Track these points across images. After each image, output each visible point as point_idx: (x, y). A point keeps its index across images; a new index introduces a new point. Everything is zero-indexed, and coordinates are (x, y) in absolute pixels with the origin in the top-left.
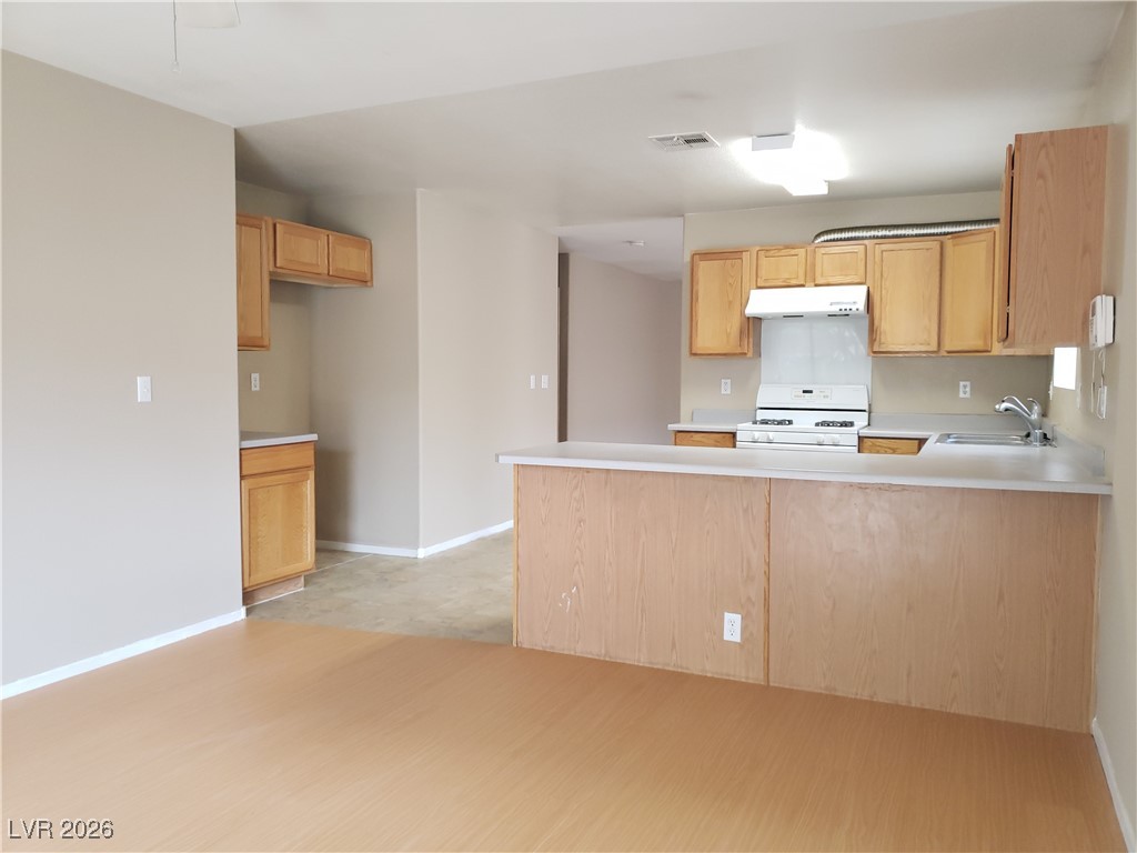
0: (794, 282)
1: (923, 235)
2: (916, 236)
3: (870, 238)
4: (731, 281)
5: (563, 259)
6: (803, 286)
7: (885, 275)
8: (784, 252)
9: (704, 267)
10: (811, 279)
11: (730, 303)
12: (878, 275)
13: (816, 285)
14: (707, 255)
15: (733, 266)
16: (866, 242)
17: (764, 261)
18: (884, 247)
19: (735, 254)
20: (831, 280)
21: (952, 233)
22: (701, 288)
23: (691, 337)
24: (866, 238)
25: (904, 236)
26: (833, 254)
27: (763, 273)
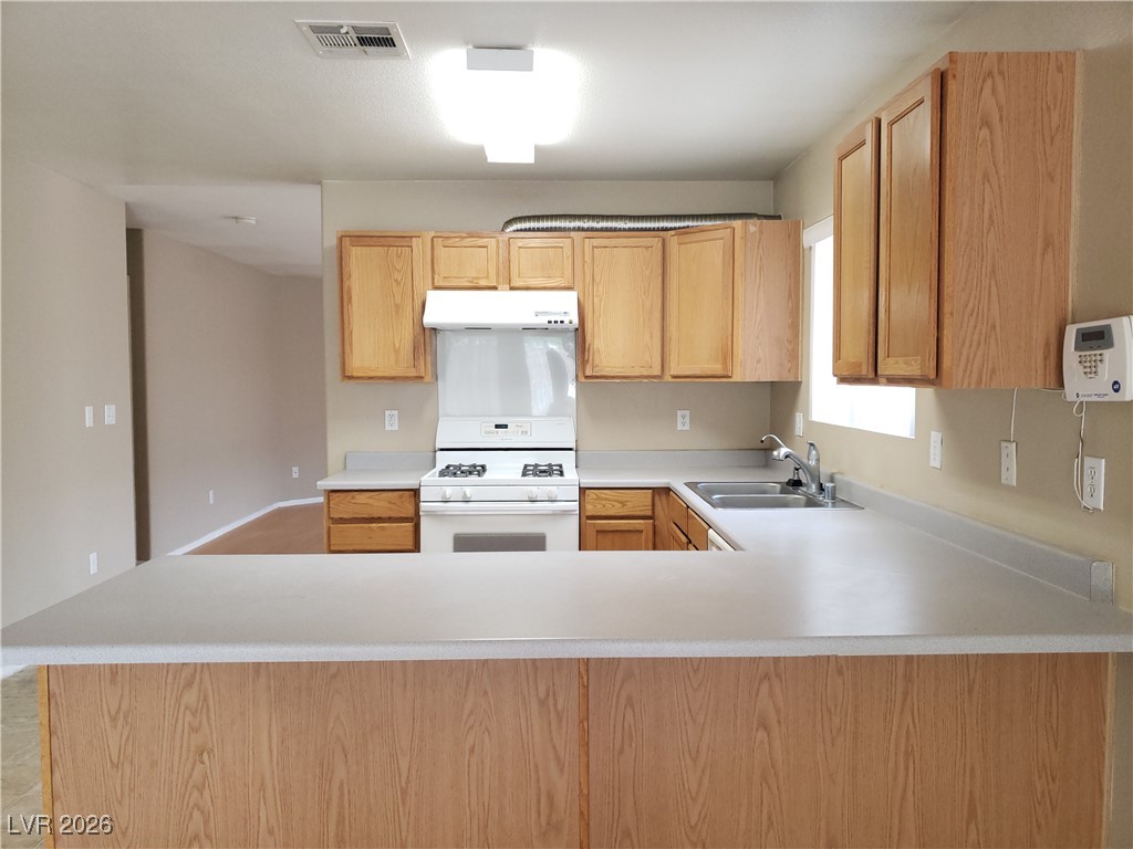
0: (483, 283)
1: (642, 230)
2: (630, 230)
3: (574, 229)
4: (397, 276)
5: (134, 238)
6: (495, 288)
7: (597, 279)
8: (468, 241)
9: (356, 254)
10: (505, 279)
11: (397, 306)
12: (589, 278)
13: (512, 289)
14: (361, 239)
15: (399, 257)
16: (573, 234)
17: (441, 252)
18: (596, 242)
19: (402, 240)
20: (532, 283)
21: (675, 229)
22: (356, 284)
23: (343, 352)
24: (569, 229)
25: (615, 230)
26: (530, 247)
27: (441, 267)
